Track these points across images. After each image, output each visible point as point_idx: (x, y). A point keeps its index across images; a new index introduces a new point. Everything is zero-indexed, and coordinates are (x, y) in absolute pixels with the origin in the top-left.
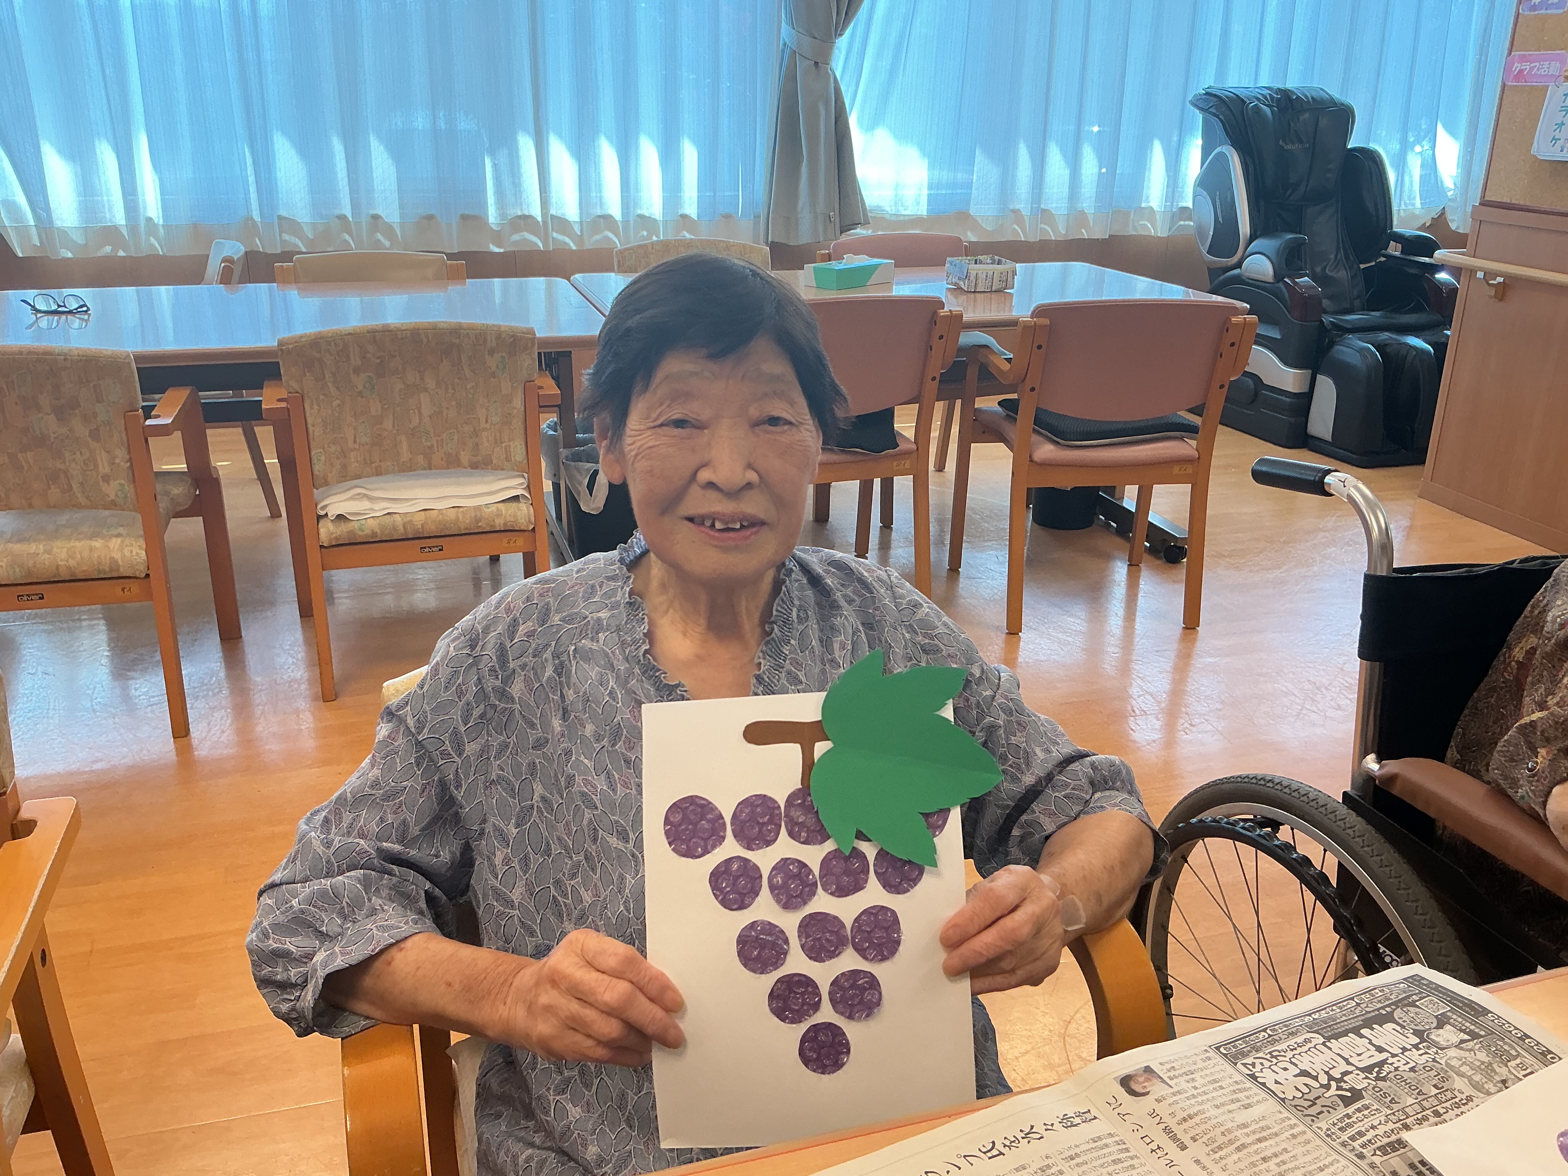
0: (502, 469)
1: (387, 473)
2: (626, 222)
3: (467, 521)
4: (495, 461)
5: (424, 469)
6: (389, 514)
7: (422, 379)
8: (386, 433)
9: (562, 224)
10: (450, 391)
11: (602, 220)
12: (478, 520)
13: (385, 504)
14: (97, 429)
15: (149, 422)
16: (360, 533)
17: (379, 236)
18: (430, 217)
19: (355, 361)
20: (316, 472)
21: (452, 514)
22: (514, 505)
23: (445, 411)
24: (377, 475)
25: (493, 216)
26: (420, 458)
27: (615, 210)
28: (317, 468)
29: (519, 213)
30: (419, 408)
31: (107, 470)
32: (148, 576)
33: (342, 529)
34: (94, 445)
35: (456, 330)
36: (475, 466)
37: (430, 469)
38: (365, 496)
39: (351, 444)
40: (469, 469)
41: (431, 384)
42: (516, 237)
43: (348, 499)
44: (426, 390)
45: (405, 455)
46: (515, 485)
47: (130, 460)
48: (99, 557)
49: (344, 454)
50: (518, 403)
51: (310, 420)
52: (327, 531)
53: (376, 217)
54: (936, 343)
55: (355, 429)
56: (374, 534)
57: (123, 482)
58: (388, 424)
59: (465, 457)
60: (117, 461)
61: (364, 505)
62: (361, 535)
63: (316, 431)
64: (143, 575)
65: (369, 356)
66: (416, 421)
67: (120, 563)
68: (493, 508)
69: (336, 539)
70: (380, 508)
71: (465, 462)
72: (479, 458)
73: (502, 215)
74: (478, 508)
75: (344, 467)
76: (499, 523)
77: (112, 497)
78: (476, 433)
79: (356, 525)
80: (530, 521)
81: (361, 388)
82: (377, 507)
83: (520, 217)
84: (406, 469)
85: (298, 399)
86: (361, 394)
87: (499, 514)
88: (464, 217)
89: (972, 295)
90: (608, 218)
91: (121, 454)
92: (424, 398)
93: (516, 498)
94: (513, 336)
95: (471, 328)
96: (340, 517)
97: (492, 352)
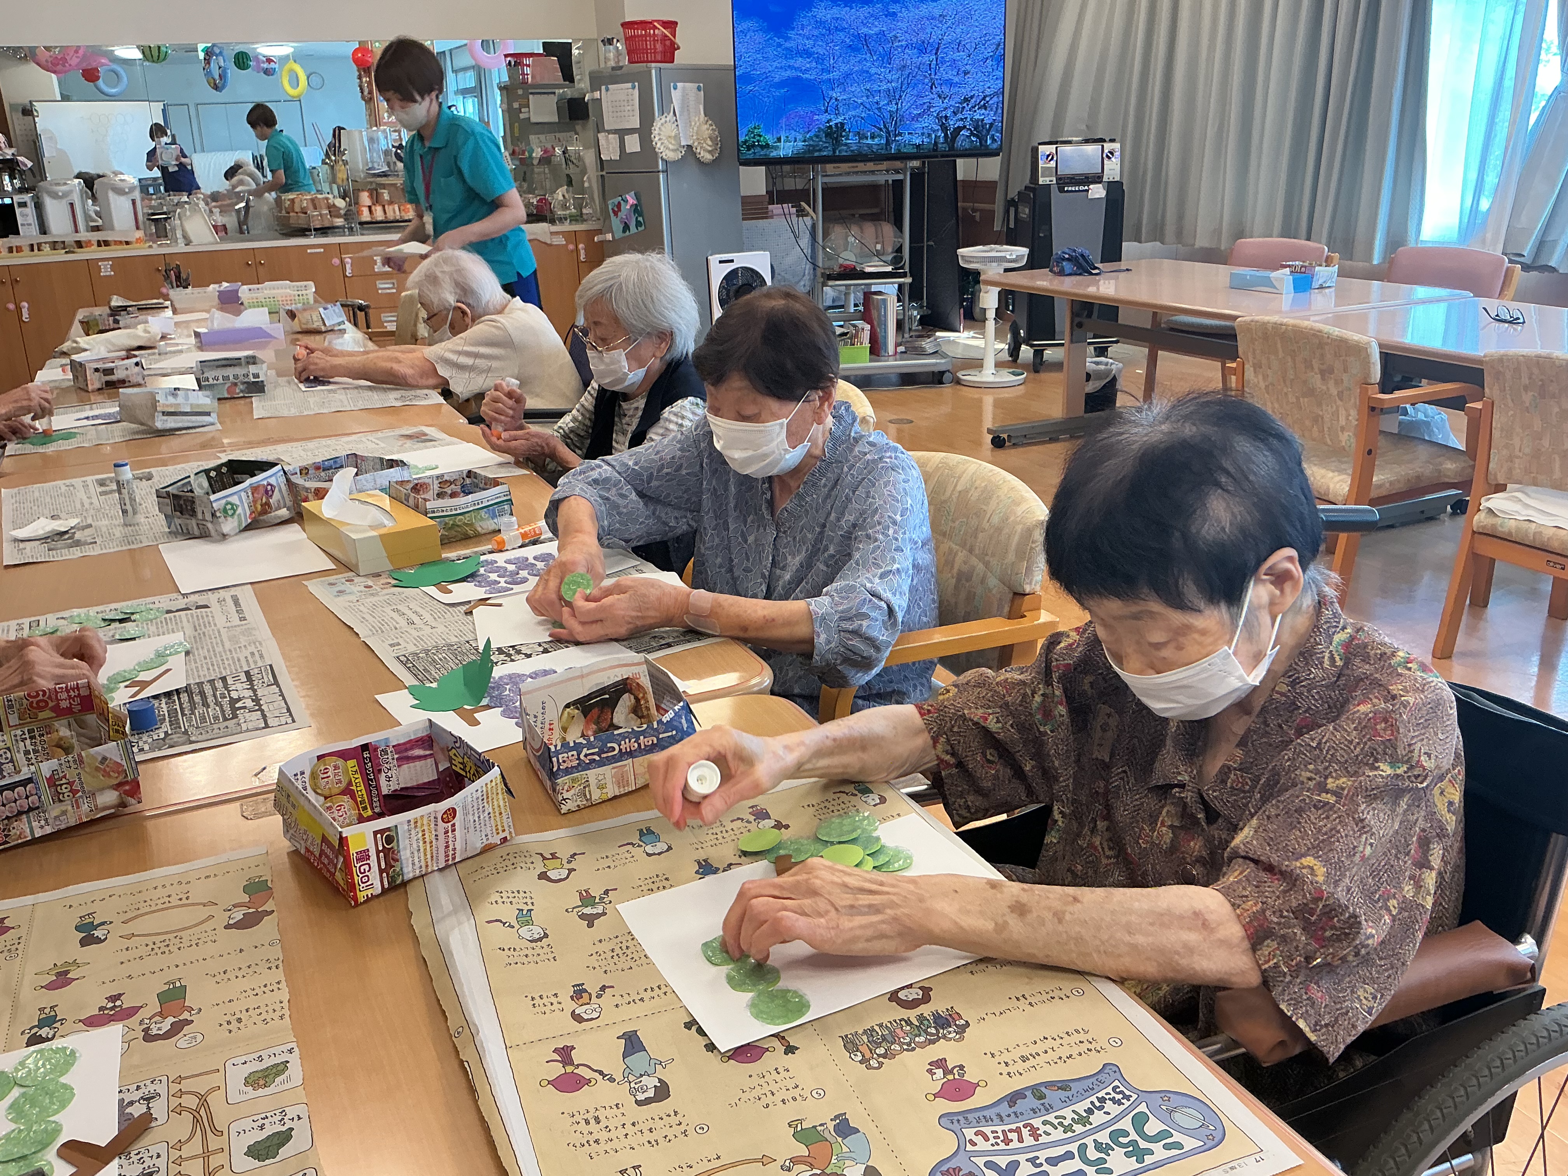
6: (1529, 520)
8: (1544, 449)
13: (1530, 512)
16: (1499, 528)
20: (1490, 469)
24: (1534, 485)
28: (1491, 465)
31: (1343, 422)
33: (1491, 521)
38: (1520, 500)
39: (1517, 452)
45: (1557, 475)
48: (1325, 483)
49: (1511, 459)
51: (1494, 424)
52: (1479, 519)
56: (1510, 533)
57: (1352, 433)
58: (1546, 443)
61: (1517, 507)
62: (1499, 530)
65: (1534, 377)
69: (1484, 527)
70: (1523, 514)
75: (1510, 470)
77: (1344, 443)
79: (1499, 521)
81: (1528, 405)
82: (1525, 512)
84: (1556, 486)
85: (1488, 404)
96: (1490, 511)
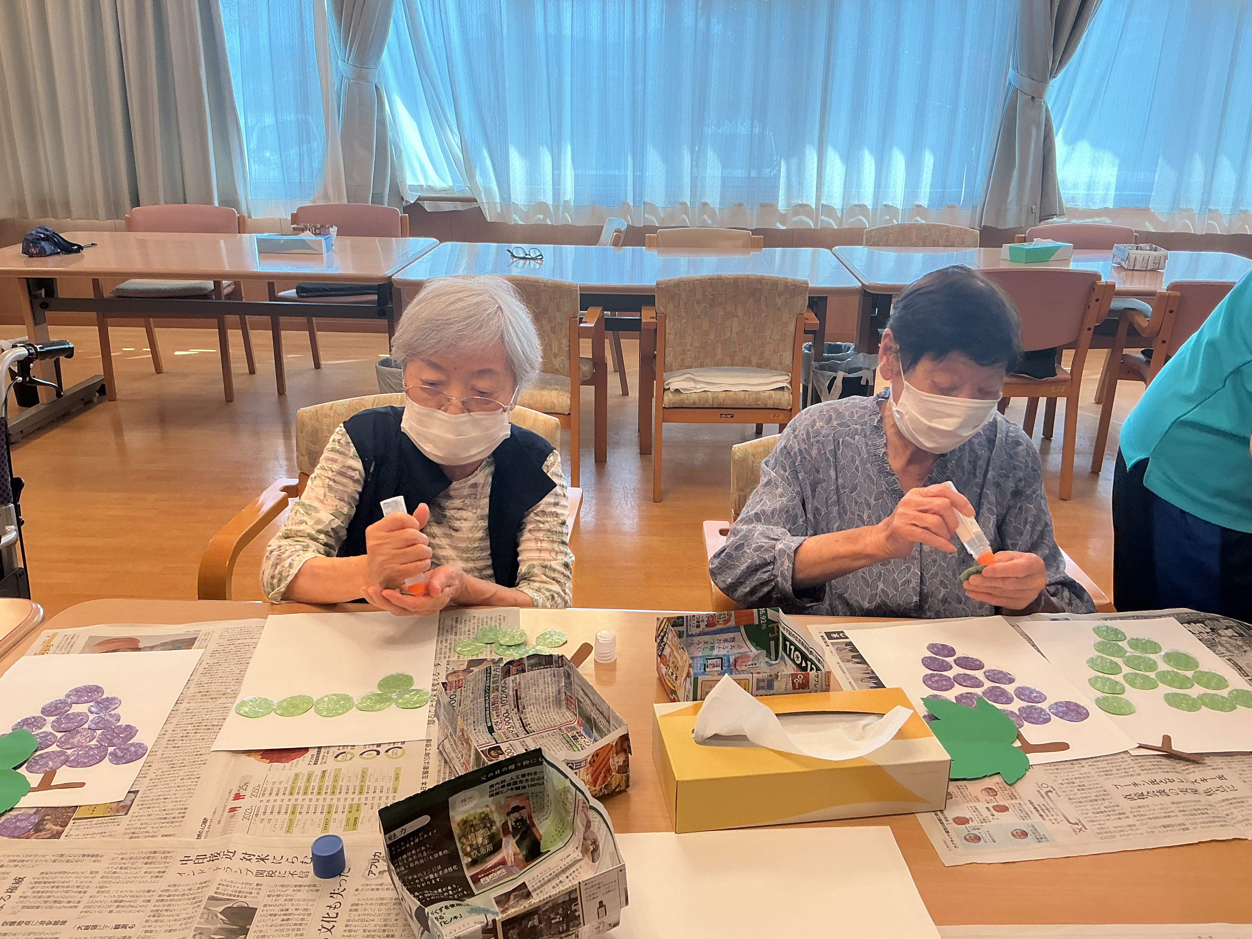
0: (776, 369)
1: (707, 366)
2: (875, 209)
3: (751, 400)
4: (772, 364)
5: (728, 365)
6: (705, 391)
7: (736, 309)
8: (710, 341)
9: (828, 210)
10: (752, 318)
11: (858, 208)
12: (757, 400)
13: (702, 385)
14: (555, 327)
15: (582, 325)
16: (687, 401)
17: (705, 217)
18: (740, 205)
19: (699, 296)
20: (666, 362)
21: (742, 395)
22: (781, 392)
23: (746, 330)
24: (701, 367)
25: (781, 205)
26: (728, 359)
27: (868, 202)
28: (667, 359)
29: (800, 202)
30: (731, 327)
31: (556, 351)
32: (569, 414)
33: (676, 398)
34: (552, 336)
35: (760, 281)
36: (759, 366)
37: (732, 366)
38: (692, 379)
39: (688, 347)
40: (755, 368)
41: (740, 313)
42: (795, 219)
43: (682, 381)
44: (737, 316)
45: (719, 356)
46: (782, 380)
47: (569, 346)
48: (546, 400)
49: (684, 352)
50: (792, 328)
51: (667, 331)
52: (668, 398)
53: (705, 204)
54: (1094, 305)
55: (693, 338)
56: (694, 403)
57: (563, 358)
58: (712, 337)
59: (754, 360)
60: (562, 346)
61: (692, 384)
62: (687, 403)
63: (670, 338)
64: (567, 413)
65: (707, 293)
66: (728, 335)
67: (556, 404)
68: (767, 393)
69: (673, 404)
70: (701, 387)
71: (754, 363)
72: (763, 361)
73: (789, 204)
74: (758, 392)
75: (683, 360)
76: (770, 404)
77: (557, 367)
78: (763, 345)
79: (685, 396)
80: (789, 404)
81: (699, 313)
82: (698, 386)
83: (800, 205)
84: (718, 364)
85: (662, 318)
86: (699, 317)
87: (770, 397)
88: (763, 205)
89: (1131, 272)
90: (862, 207)
91: (565, 342)
92: (735, 321)
93: (782, 389)
94: (794, 285)
95: (770, 279)
96: (677, 391)
97: (780, 295)
